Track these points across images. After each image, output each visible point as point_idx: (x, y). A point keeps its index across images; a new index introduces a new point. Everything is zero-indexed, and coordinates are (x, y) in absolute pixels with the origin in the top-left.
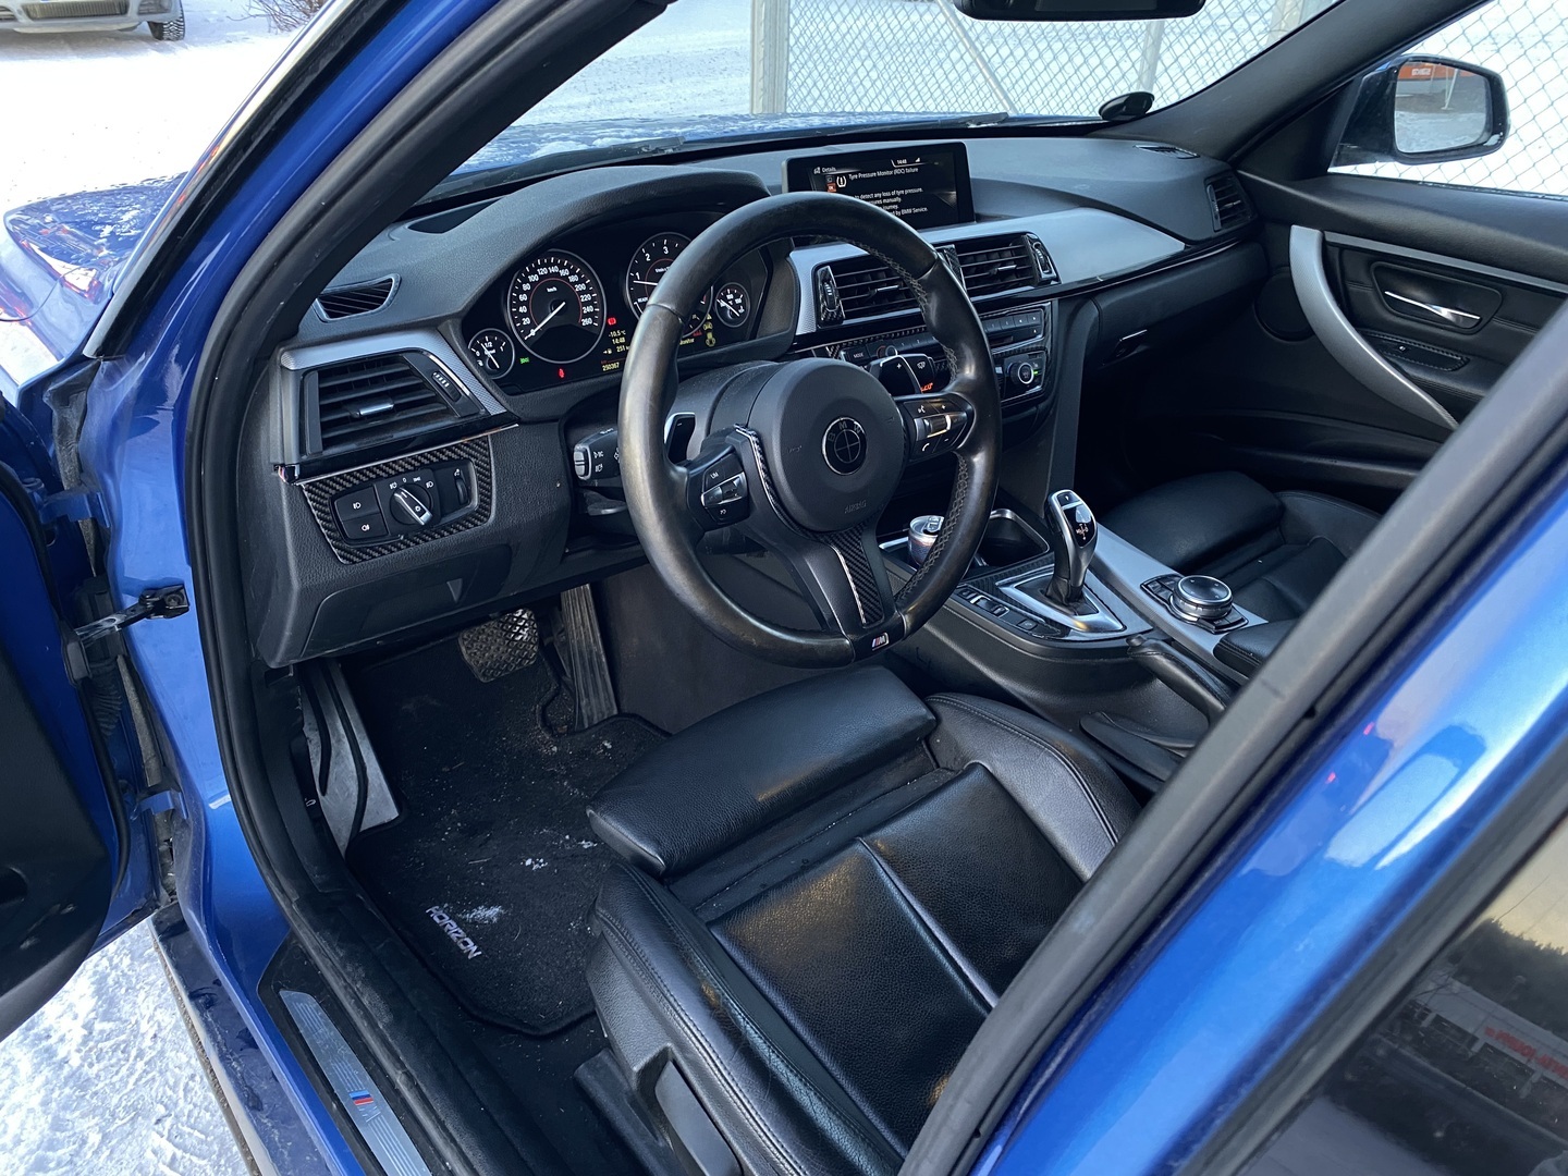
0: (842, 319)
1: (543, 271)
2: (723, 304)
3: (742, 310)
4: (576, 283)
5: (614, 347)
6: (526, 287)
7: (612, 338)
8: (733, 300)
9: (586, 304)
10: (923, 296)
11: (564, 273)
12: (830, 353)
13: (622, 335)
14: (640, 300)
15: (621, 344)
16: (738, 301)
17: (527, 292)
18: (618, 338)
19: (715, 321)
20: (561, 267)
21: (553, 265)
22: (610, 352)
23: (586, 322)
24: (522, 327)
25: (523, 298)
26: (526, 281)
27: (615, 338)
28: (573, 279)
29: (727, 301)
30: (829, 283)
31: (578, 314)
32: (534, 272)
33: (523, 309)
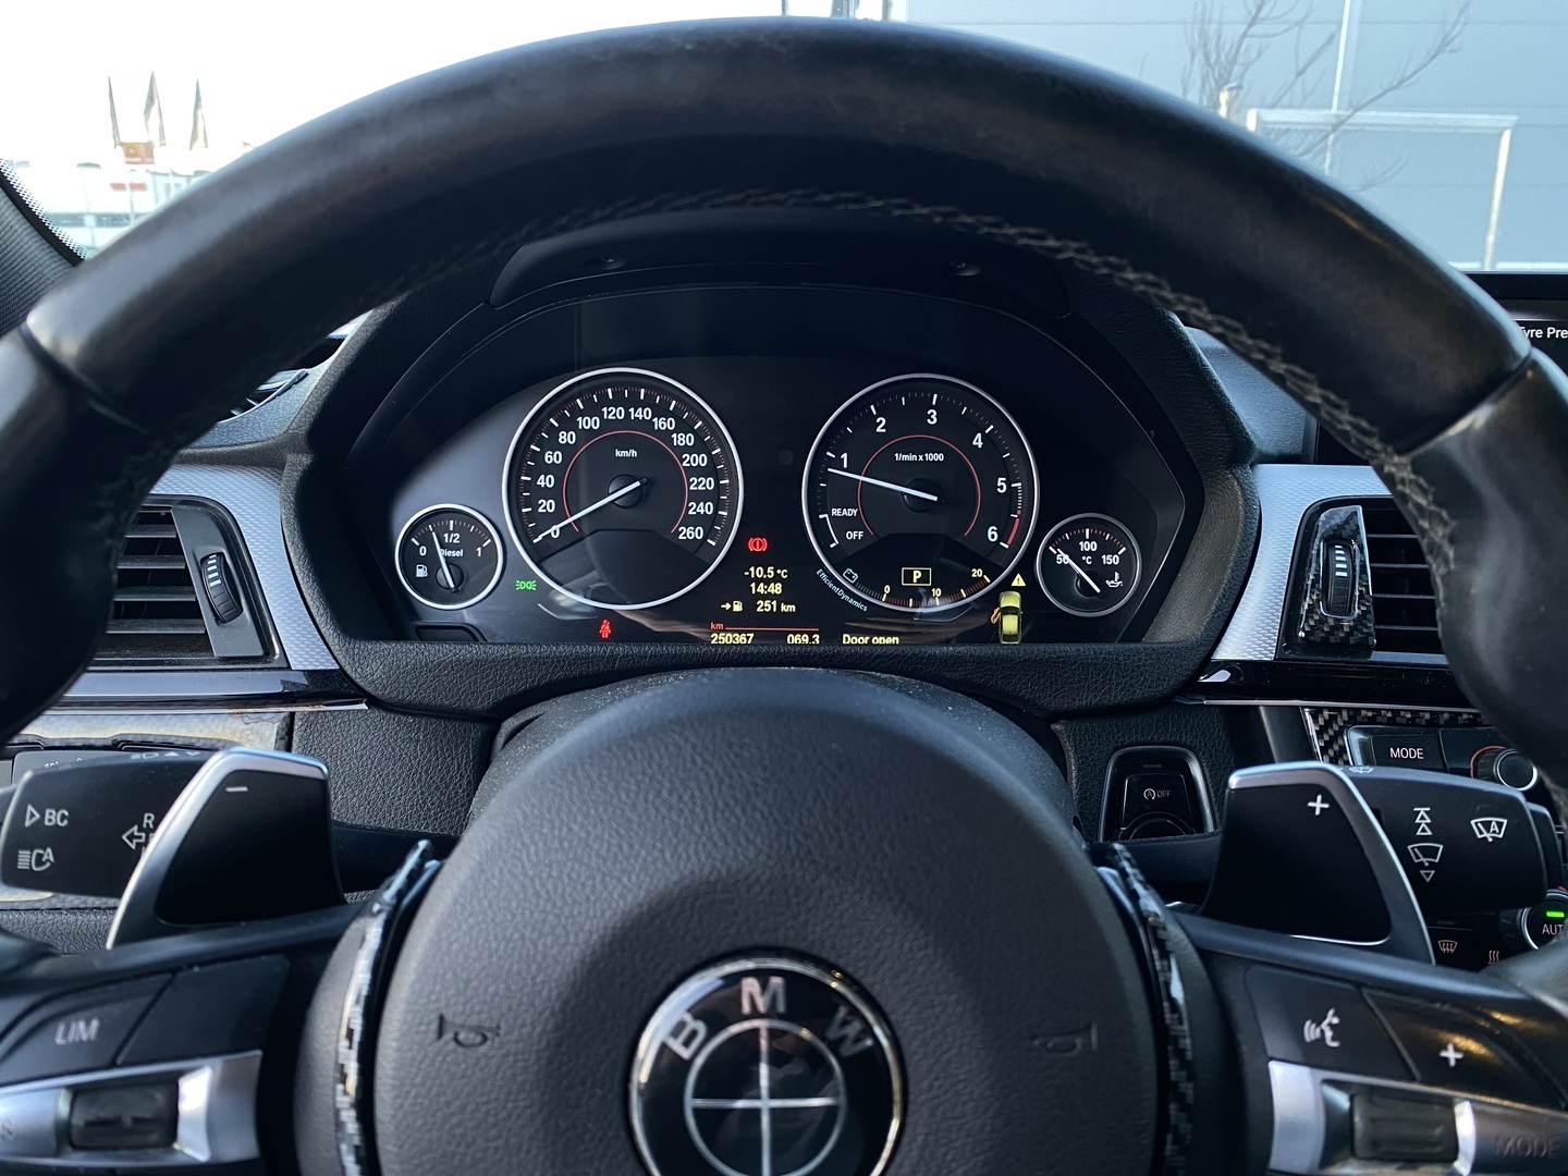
0: (1369, 650)
1: (618, 413)
2: (1064, 558)
3: (1115, 582)
4: (687, 449)
5: (750, 601)
6: (566, 438)
7: (750, 580)
8: (1096, 556)
9: (700, 497)
10: (1439, 534)
11: (661, 424)
12: (1317, 744)
13: (777, 579)
14: (836, 512)
15: (770, 597)
16: (1111, 560)
17: (565, 448)
18: (767, 582)
19: (1030, 594)
20: (661, 411)
21: (638, 404)
22: (738, 607)
23: (690, 533)
24: (532, 516)
25: (554, 457)
26: (570, 425)
27: (758, 581)
28: (681, 439)
29: (1076, 555)
30: (1347, 548)
31: (675, 513)
32: (593, 410)
33: (547, 481)
